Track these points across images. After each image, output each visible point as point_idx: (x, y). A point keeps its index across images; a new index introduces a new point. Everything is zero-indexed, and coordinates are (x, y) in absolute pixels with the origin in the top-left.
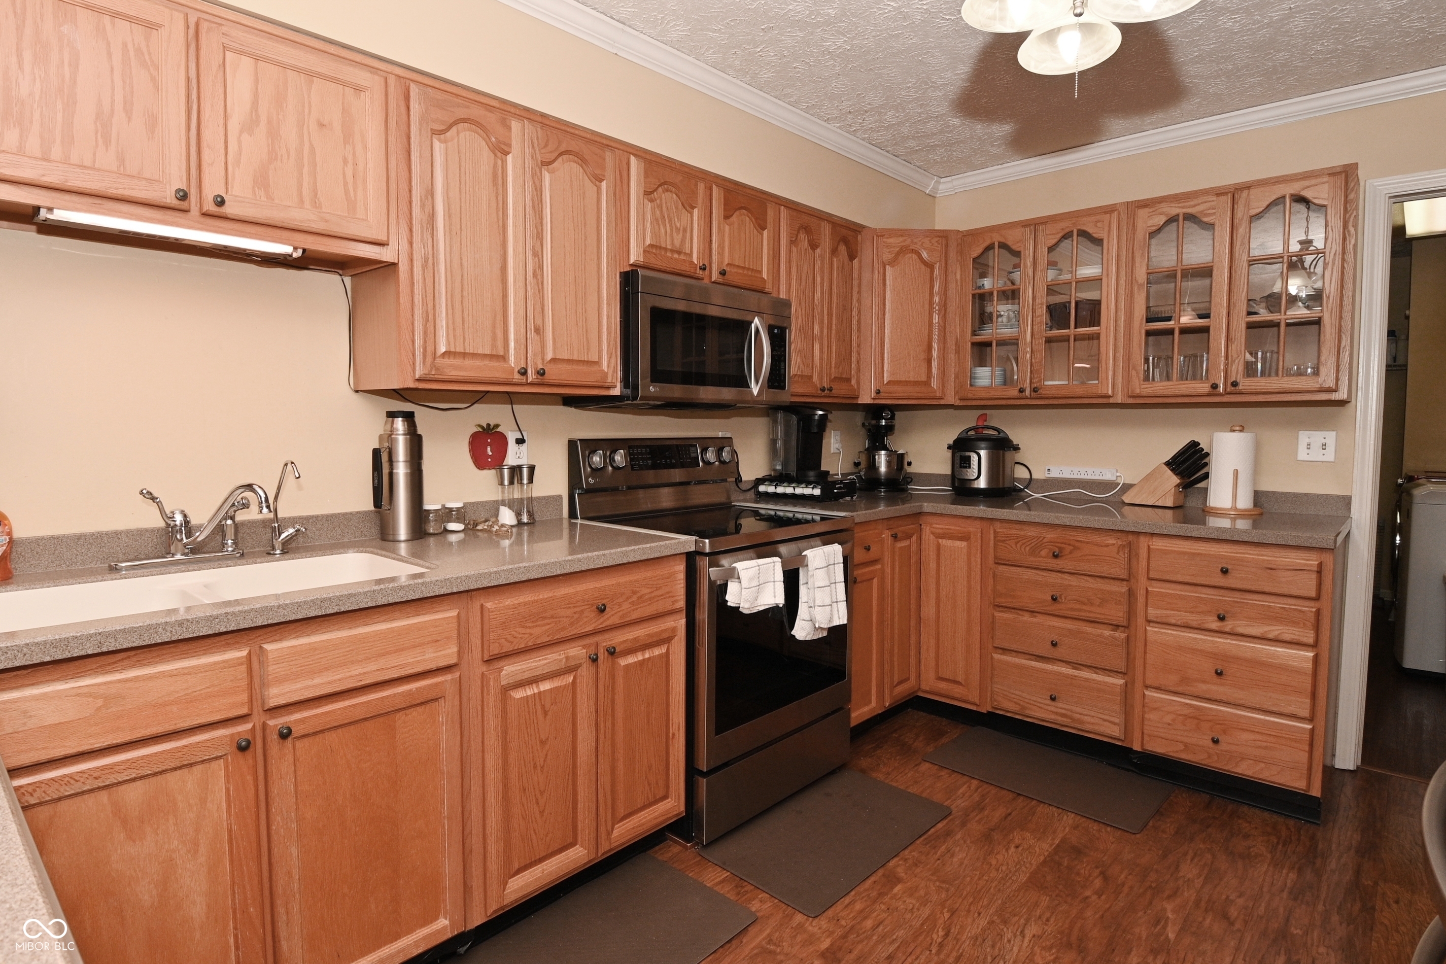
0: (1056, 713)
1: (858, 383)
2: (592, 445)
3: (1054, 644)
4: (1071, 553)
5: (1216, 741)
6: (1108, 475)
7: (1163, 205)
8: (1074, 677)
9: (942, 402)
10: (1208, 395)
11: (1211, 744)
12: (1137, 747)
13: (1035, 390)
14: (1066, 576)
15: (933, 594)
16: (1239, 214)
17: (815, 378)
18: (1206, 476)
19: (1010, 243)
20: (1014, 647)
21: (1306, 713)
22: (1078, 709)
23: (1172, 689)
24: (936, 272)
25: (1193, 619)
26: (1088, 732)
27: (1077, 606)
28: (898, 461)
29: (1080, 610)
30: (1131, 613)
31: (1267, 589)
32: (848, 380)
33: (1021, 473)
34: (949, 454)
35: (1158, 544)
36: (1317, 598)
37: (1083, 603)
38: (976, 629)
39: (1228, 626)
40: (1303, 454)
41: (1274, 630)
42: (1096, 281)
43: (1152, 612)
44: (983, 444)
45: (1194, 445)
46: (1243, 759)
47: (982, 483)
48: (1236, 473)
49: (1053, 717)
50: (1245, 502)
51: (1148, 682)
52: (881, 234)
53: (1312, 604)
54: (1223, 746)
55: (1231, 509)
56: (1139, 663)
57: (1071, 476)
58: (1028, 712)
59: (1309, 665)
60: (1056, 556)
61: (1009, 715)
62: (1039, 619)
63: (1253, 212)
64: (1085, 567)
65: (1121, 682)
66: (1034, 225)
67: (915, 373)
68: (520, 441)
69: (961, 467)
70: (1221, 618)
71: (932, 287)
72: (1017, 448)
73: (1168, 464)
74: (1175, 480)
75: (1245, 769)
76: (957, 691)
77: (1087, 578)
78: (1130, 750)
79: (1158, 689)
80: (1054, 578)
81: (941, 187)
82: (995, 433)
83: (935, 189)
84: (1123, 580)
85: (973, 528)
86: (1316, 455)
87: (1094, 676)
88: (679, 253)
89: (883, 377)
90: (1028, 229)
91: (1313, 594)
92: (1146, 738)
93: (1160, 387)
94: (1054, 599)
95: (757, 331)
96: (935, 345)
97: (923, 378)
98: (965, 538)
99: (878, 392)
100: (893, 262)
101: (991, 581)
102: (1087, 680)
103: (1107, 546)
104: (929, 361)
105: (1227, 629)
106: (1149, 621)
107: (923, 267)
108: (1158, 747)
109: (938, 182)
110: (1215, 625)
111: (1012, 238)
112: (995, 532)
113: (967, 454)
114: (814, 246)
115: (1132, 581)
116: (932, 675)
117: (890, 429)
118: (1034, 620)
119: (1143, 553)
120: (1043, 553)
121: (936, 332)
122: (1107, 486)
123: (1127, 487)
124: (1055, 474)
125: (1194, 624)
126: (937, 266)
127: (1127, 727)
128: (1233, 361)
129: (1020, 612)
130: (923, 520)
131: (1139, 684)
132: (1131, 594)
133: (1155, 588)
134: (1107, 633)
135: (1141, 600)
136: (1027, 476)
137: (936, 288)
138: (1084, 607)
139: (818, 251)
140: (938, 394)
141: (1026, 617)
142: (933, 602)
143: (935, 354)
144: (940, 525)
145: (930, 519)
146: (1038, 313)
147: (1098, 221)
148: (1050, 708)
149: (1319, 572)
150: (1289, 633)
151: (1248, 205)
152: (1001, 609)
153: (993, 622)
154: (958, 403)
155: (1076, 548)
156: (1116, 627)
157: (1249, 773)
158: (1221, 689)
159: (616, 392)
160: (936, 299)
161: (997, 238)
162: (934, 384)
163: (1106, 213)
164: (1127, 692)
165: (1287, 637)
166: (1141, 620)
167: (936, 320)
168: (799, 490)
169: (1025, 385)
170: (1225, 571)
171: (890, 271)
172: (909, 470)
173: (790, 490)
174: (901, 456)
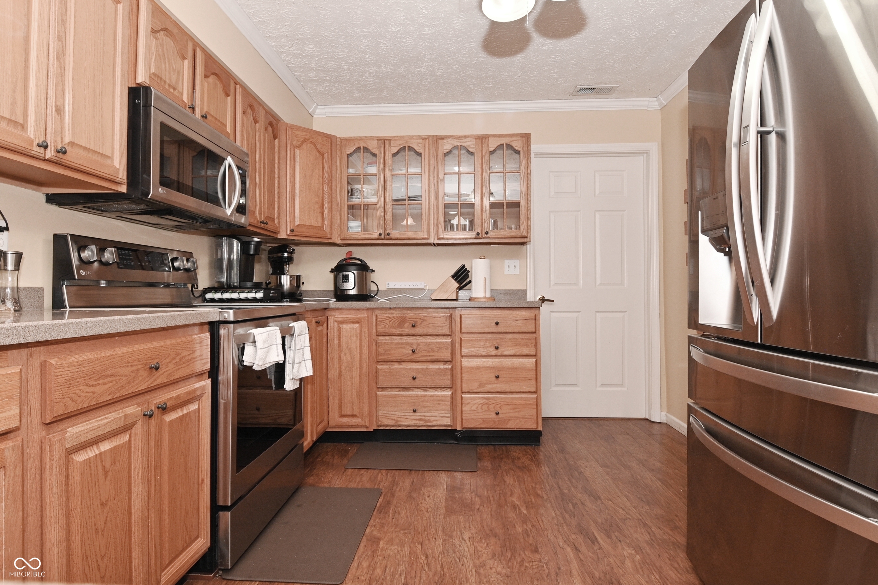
0: (416, 420)
1: (279, 222)
3: (414, 379)
4: (421, 324)
5: (497, 414)
6: (420, 286)
7: (450, 139)
8: (425, 396)
9: (330, 241)
10: (475, 238)
11: (494, 416)
12: (459, 428)
13: (389, 234)
14: (418, 338)
15: (337, 360)
16: (484, 150)
17: (257, 214)
18: (470, 281)
19: (370, 148)
20: (390, 385)
21: (533, 390)
22: (428, 414)
23: (476, 391)
24: (326, 159)
25: (484, 351)
26: (434, 426)
27: (425, 354)
28: (297, 281)
29: (426, 356)
30: (453, 353)
32: (274, 220)
33: (373, 287)
34: (332, 276)
36: (535, 332)
37: (428, 351)
38: (366, 379)
39: (500, 352)
40: (506, 271)
41: (518, 351)
42: (418, 175)
43: (465, 351)
44: (354, 268)
45: (463, 267)
46: (509, 420)
47: (353, 292)
48: (485, 279)
49: (414, 422)
50: (488, 294)
51: (464, 390)
52: (292, 127)
53: (533, 335)
54: (501, 415)
55: (483, 298)
56: (458, 380)
57: (401, 287)
58: (400, 423)
59: (534, 365)
60: (413, 326)
61: (387, 428)
62: (404, 366)
63: (491, 149)
64: (431, 331)
65: (450, 393)
66: (384, 141)
67: (314, 220)
69: (343, 282)
70: (497, 349)
71: (323, 168)
72: (373, 271)
73: (453, 277)
74: (455, 285)
75: (509, 425)
76: (354, 421)
77: (429, 337)
78: (455, 431)
79: (469, 392)
80: (411, 340)
81: (318, 111)
82: (359, 262)
83: (314, 111)
84: (448, 335)
85: (363, 315)
86: (512, 271)
87: (436, 393)
88: (174, 89)
89: (294, 221)
90: (380, 142)
92: (464, 421)
94: (413, 351)
95: (230, 166)
96: (326, 205)
97: (320, 225)
98: (358, 322)
99: (292, 231)
100: (299, 147)
101: (374, 347)
102: (432, 396)
103: (440, 317)
104: (323, 214)
105: (499, 354)
106: (462, 356)
107: (318, 154)
108: (470, 425)
109: (316, 108)
110: (494, 352)
111: (371, 145)
112: (375, 315)
113: (347, 273)
114: (256, 121)
115: (453, 335)
116: (337, 414)
117: (290, 260)
118: (402, 366)
119: (457, 320)
120: (406, 325)
121: (326, 196)
122: (420, 291)
123: (430, 292)
124: (392, 286)
125: (484, 354)
126: (326, 155)
127: (453, 418)
128: (485, 222)
129: (392, 363)
130: (328, 313)
131: (458, 392)
132: (453, 343)
133: (464, 337)
134: (442, 366)
135: (458, 346)
136: (376, 288)
137: (326, 168)
138: (430, 354)
139: (258, 125)
140: (329, 236)
141: (396, 366)
142: (336, 366)
143: (326, 210)
144: (339, 316)
145: (333, 313)
146: (388, 190)
147: (418, 143)
148: (412, 418)
149: (535, 319)
150: (526, 351)
151: (488, 145)
152: (381, 363)
153: (376, 372)
154: (339, 242)
155: (424, 320)
156: (446, 362)
157: (513, 427)
158: (498, 385)
159: (123, 189)
160: (326, 175)
161: (362, 144)
162: (326, 229)
163: (423, 139)
164: (453, 397)
165: (524, 353)
166: (458, 356)
167: (326, 189)
168: (243, 295)
169: (382, 232)
170: (497, 324)
171: (298, 152)
172: (304, 288)
173: (235, 296)
174: (299, 277)
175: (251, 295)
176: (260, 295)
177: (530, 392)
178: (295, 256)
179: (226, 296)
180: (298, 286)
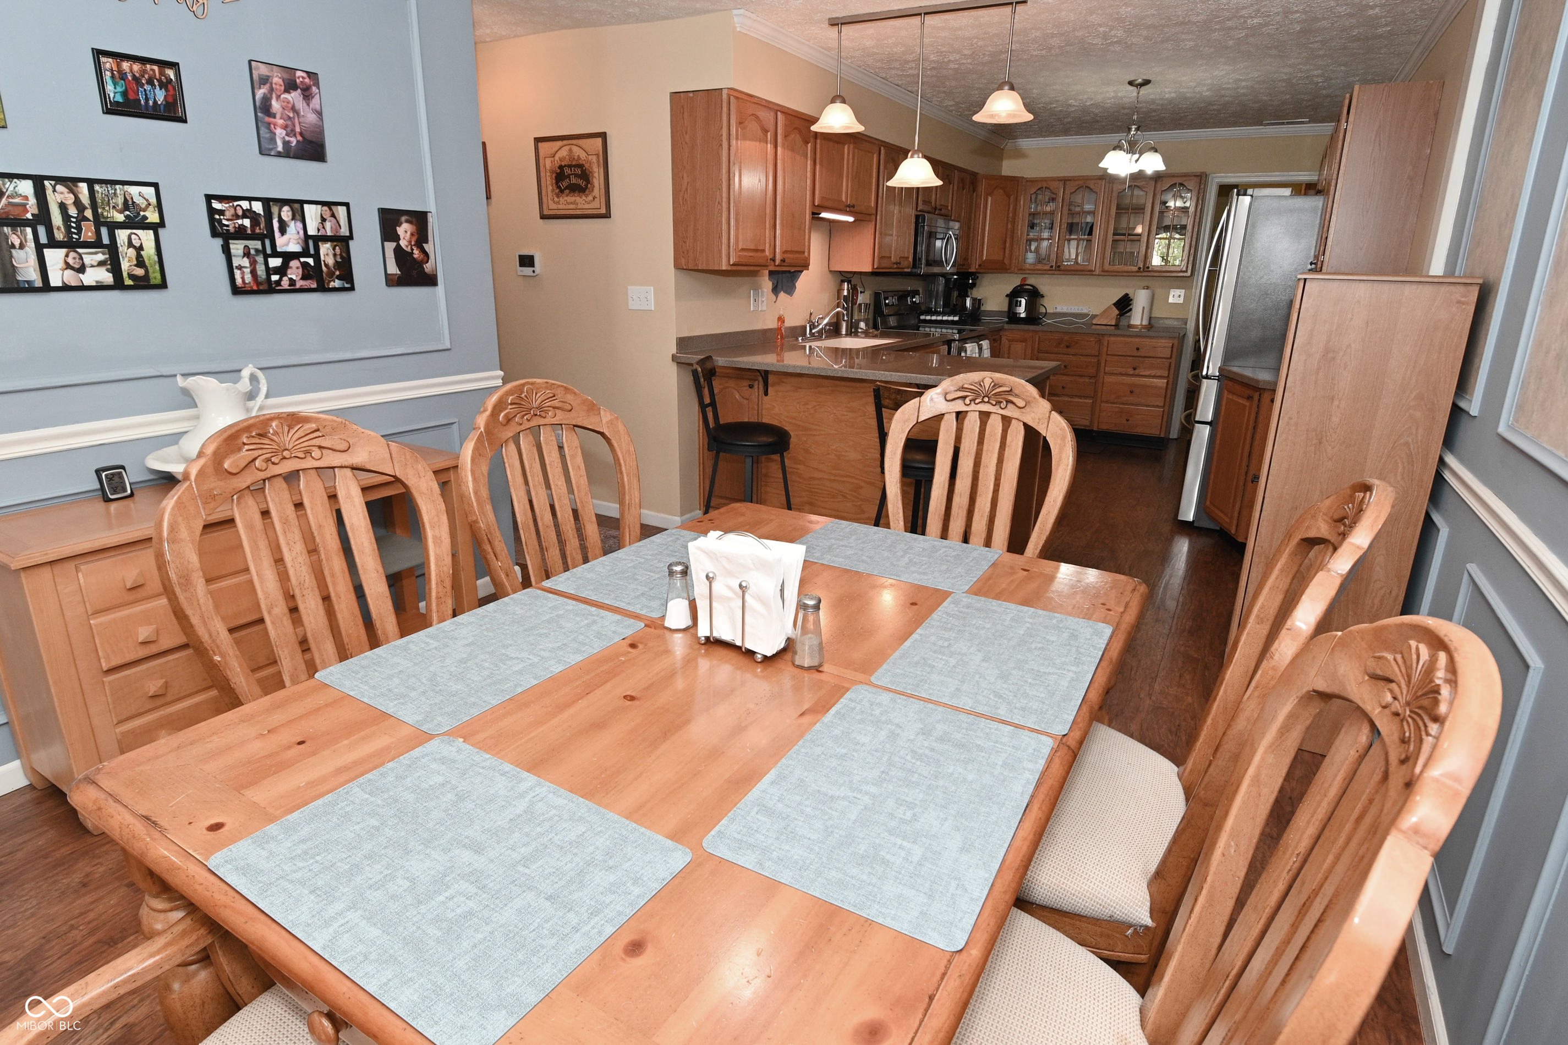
1: (972, 260)
2: (887, 294)
3: (1063, 388)
4: (1074, 345)
5: (1128, 420)
6: (1085, 311)
8: (1071, 402)
9: (1010, 269)
10: (1137, 272)
11: (1125, 422)
12: (1095, 429)
13: (1059, 267)
14: (1071, 356)
16: (1157, 189)
17: (959, 260)
18: (1131, 310)
19: (1051, 187)
21: (1162, 404)
22: (1071, 415)
23: (1112, 401)
24: (1012, 200)
25: (1123, 370)
27: (1075, 369)
28: (977, 303)
29: (1076, 371)
30: (1098, 371)
31: (1151, 355)
32: (968, 259)
33: (1043, 310)
34: (1008, 299)
35: (1113, 339)
36: (1171, 358)
37: (1078, 368)
39: (1137, 372)
40: (1171, 300)
41: (1153, 372)
42: (1093, 213)
43: (1107, 370)
44: (1026, 294)
45: (1127, 295)
46: (1137, 427)
47: (1023, 315)
48: (1143, 308)
50: (1145, 322)
51: (1103, 400)
52: (987, 177)
53: (1169, 361)
54: (1130, 422)
55: (1140, 324)
56: (1099, 394)
57: (1067, 311)
59: (1167, 385)
60: (1068, 347)
62: (1057, 377)
63: (1163, 189)
64: (1081, 351)
65: (1092, 401)
66: (1065, 180)
67: (997, 254)
68: (861, 292)
69: (1016, 306)
70: (1135, 369)
71: (1009, 208)
72: (1043, 296)
73: (1114, 304)
74: (1117, 312)
75: (1138, 431)
77: (1080, 356)
78: (1092, 430)
79: (1107, 402)
80: (1065, 357)
82: (1032, 289)
84: (1096, 356)
85: (1029, 335)
86: (1176, 300)
87: (1080, 400)
89: (983, 256)
90: (1061, 181)
91: (1169, 356)
92: (1100, 424)
93: (1116, 268)
94: (1066, 367)
96: (1008, 240)
97: (1001, 258)
98: (1024, 341)
99: (980, 265)
100: (989, 194)
102: (1077, 402)
103: (1091, 341)
104: (1004, 249)
105: (1136, 374)
106: (1105, 373)
107: (1006, 196)
108: (1104, 427)
109: (1007, 142)
110: (1132, 372)
111: (1053, 185)
112: (1039, 337)
113: (1020, 299)
115: (1100, 356)
117: (974, 285)
119: (1106, 344)
120: (1062, 346)
121: (1009, 233)
122: (1084, 315)
123: (1094, 316)
124: (1059, 310)
126: (1012, 196)
127: (1091, 422)
130: (1004, 334)
131: (1099, 401)
132: (1099, 363)
133: (1109, 359)
134: (1087, 380)
135: (1103, 364)
136: (1044, 311)
137: (1011, 208)
138: (1079, 370)
140: (1008, 267)
143: (1008, 245)
144: (1010, 335)
145: (1007, 334)
146: (1063, 227)
147: (1095, 183)
149: (1172, 347)
150: (1159, 373)
151: (1160, 185)
154: (1016, 271)
155: (1077, 343)
156: (1091, 377)
158: (1132, 399)
160: (1011, 215)
161: (1045, 185)
162: (1007, 261)
163: (1100, 179)
164: (1093, 406)
165: (1159, 374)
166: (1102, 374)
167: (1009, 226)
168: (945, 318)
169: (1054, 264)
170: (1138, 349)
171: (990, 199)
172: (983, 308)
173: (939, 318)
174: (980, 300)
175: (951, 318)
176: (956, 318)
177: (1158, 406)
178: (978, 282)
179: (934, 318)
180: (979, 307)
